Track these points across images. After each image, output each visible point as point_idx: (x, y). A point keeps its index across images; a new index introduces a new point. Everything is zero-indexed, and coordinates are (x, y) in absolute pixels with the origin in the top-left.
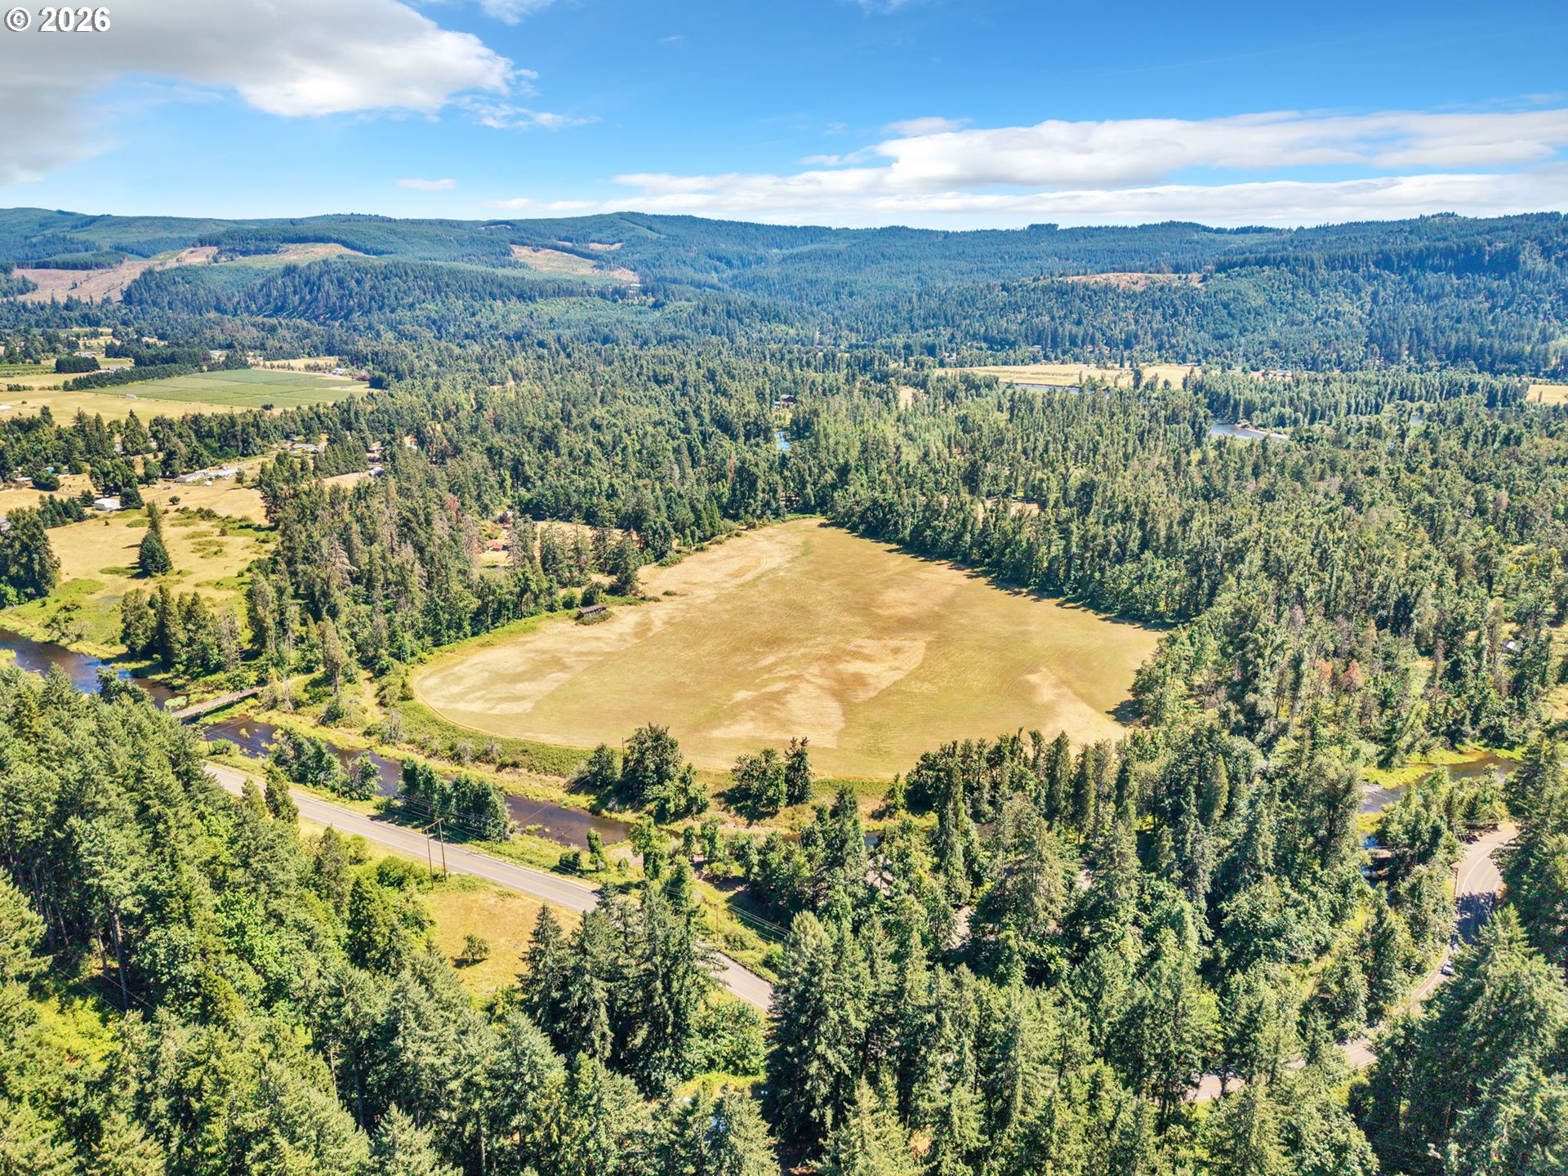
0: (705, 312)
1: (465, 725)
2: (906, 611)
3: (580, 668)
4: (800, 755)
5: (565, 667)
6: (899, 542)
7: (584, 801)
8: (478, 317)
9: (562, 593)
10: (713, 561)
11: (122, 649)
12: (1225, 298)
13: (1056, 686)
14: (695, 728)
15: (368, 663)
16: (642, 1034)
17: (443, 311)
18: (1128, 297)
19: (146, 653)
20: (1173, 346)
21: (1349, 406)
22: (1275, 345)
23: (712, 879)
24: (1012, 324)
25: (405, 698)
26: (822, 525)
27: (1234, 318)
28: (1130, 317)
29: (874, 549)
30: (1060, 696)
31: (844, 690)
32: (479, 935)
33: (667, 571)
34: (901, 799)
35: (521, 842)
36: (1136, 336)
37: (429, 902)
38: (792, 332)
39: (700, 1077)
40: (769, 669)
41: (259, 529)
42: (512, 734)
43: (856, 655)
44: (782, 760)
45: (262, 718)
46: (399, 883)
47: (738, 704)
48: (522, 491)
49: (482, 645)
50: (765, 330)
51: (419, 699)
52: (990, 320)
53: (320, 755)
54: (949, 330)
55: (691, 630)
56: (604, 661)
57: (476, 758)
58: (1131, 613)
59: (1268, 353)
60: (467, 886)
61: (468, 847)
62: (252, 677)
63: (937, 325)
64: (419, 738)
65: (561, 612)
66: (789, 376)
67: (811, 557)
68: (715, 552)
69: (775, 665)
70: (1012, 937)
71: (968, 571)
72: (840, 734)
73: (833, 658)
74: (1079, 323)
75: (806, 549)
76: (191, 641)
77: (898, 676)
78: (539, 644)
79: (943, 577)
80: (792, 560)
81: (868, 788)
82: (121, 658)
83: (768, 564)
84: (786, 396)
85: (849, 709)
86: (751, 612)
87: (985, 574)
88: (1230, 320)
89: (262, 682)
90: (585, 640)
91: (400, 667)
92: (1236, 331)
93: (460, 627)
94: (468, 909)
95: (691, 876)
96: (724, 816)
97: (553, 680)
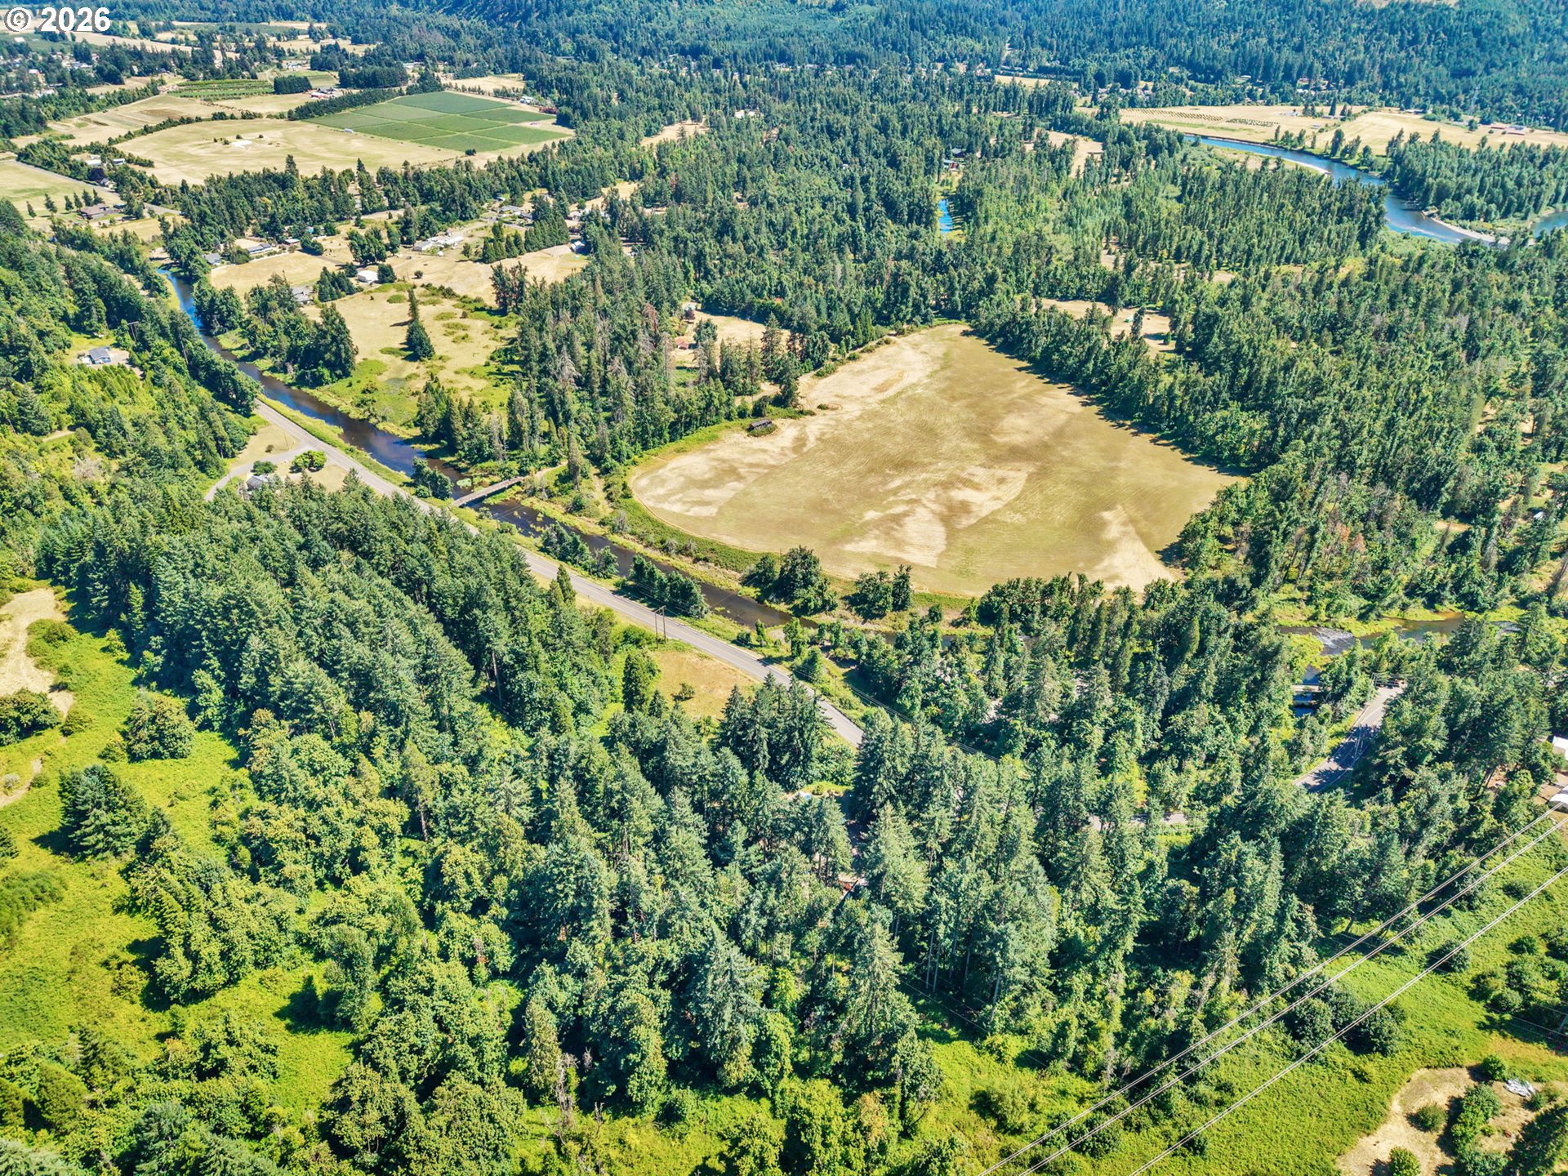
0: (887, 22)
1: (671, 523)
2: (1018, 439)
3: (751, 479)
4: (905, 578)
5: (740, 478)
6: (1031, 360)
7: (752, 592)
8: (654, 24)
9: (738, 402)
10: (861, 372)
11: (417, 432)
12: (1478, 21)
13: (1124, 524)
14: (833, 541)
15: (596, 460)
16: (786, 757)
17: (620, 16)
18: (1365, 16)
19: (436, 438)
20: (1400, 85)
21: (1558, 193)
22: (1519, 90)
23: (835, 659)
24: (1221, 48)
25: (627, 496)
26: (965, 334)
27: (1483, 49)
28: (1361, 42)
29: (1007, 364)
30: (1124, 534)
31: (951, 515)
32: (689, 683)
33: (824, 381)
34: (974, 614)
35: (713, 620)
36: (1361, 70)
37: (655, 656)
38: (978, 47)
39: (816, 783)
40: (895, 491)
41: (491, 312)
42: (701, 534)
43: (967, 483)
44: (891, 577)
45: (527, 503)
46: (637, 642)
47: (867, 523)
48: (704, 284)
49: (678, 451)
50: (949, 44)
51: (636, 498)
52: (1200, 40)
53: (575, 543)
54: (1152, 52)
55: (837, 447)
56: (769, 473)
57: (679, 552)
58: (1212, 456)
59: (1508, 102)
60: (679, 648)
61: (678, 620)
62: (514, 466)
63: (1139, 44)
64: (639, 531)
65: (737, 422)
66: (964, 125)
67: (948, 373)
68: (867, 361)
69: (899, 488)
70: (1019, 724)
71: (1084, 398)
72: (941, 555)
73: (947, 485)
74: (1298, 49)
75: (946, 362)
76: (471, 437)
77: (997, 505)
78: (720, 454)
79: (1062, 402)
80: (930, 376)
81: (952, 602)
82: (416, 440)
83: (910, 378)
84: (956, 151)
85: (952, 534)
86: (888, 432)
87: (1099, 402)
88: (1478, 53)
89: (522, 473)
90: (755, 451)
91: (620, 467)
92: (1481, 66)
93: (661, 436)
94: (680, 665)
95: (822, 658)
96: (847, 614)
97: (731, 488)
